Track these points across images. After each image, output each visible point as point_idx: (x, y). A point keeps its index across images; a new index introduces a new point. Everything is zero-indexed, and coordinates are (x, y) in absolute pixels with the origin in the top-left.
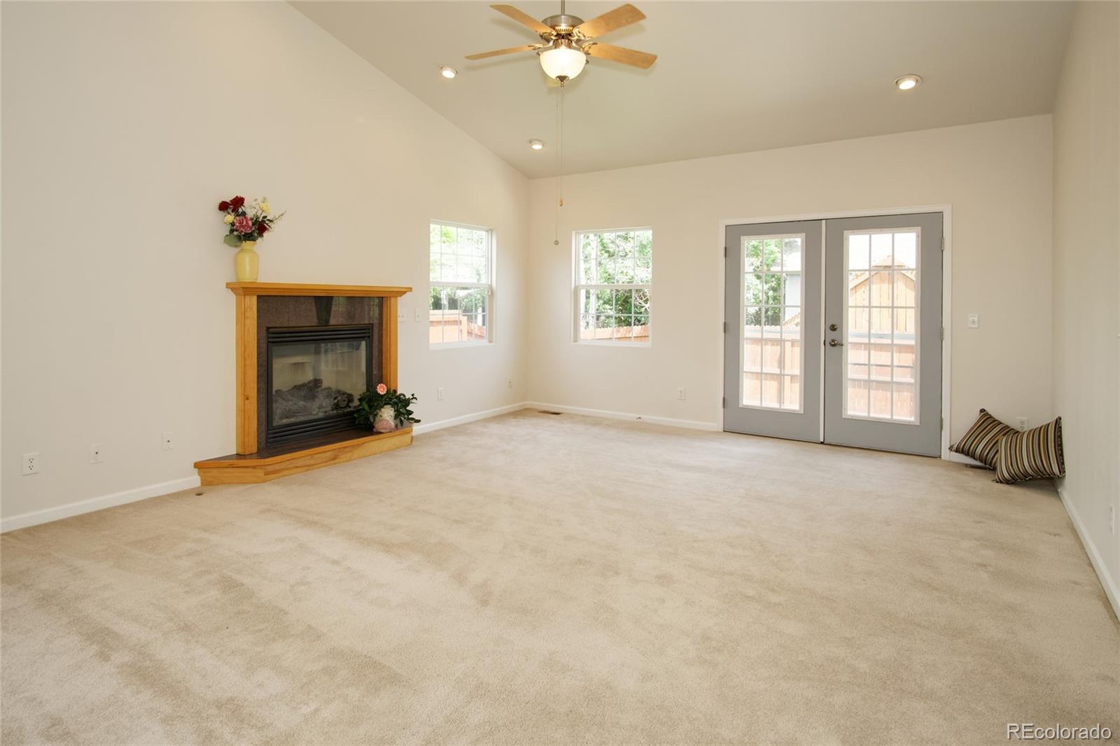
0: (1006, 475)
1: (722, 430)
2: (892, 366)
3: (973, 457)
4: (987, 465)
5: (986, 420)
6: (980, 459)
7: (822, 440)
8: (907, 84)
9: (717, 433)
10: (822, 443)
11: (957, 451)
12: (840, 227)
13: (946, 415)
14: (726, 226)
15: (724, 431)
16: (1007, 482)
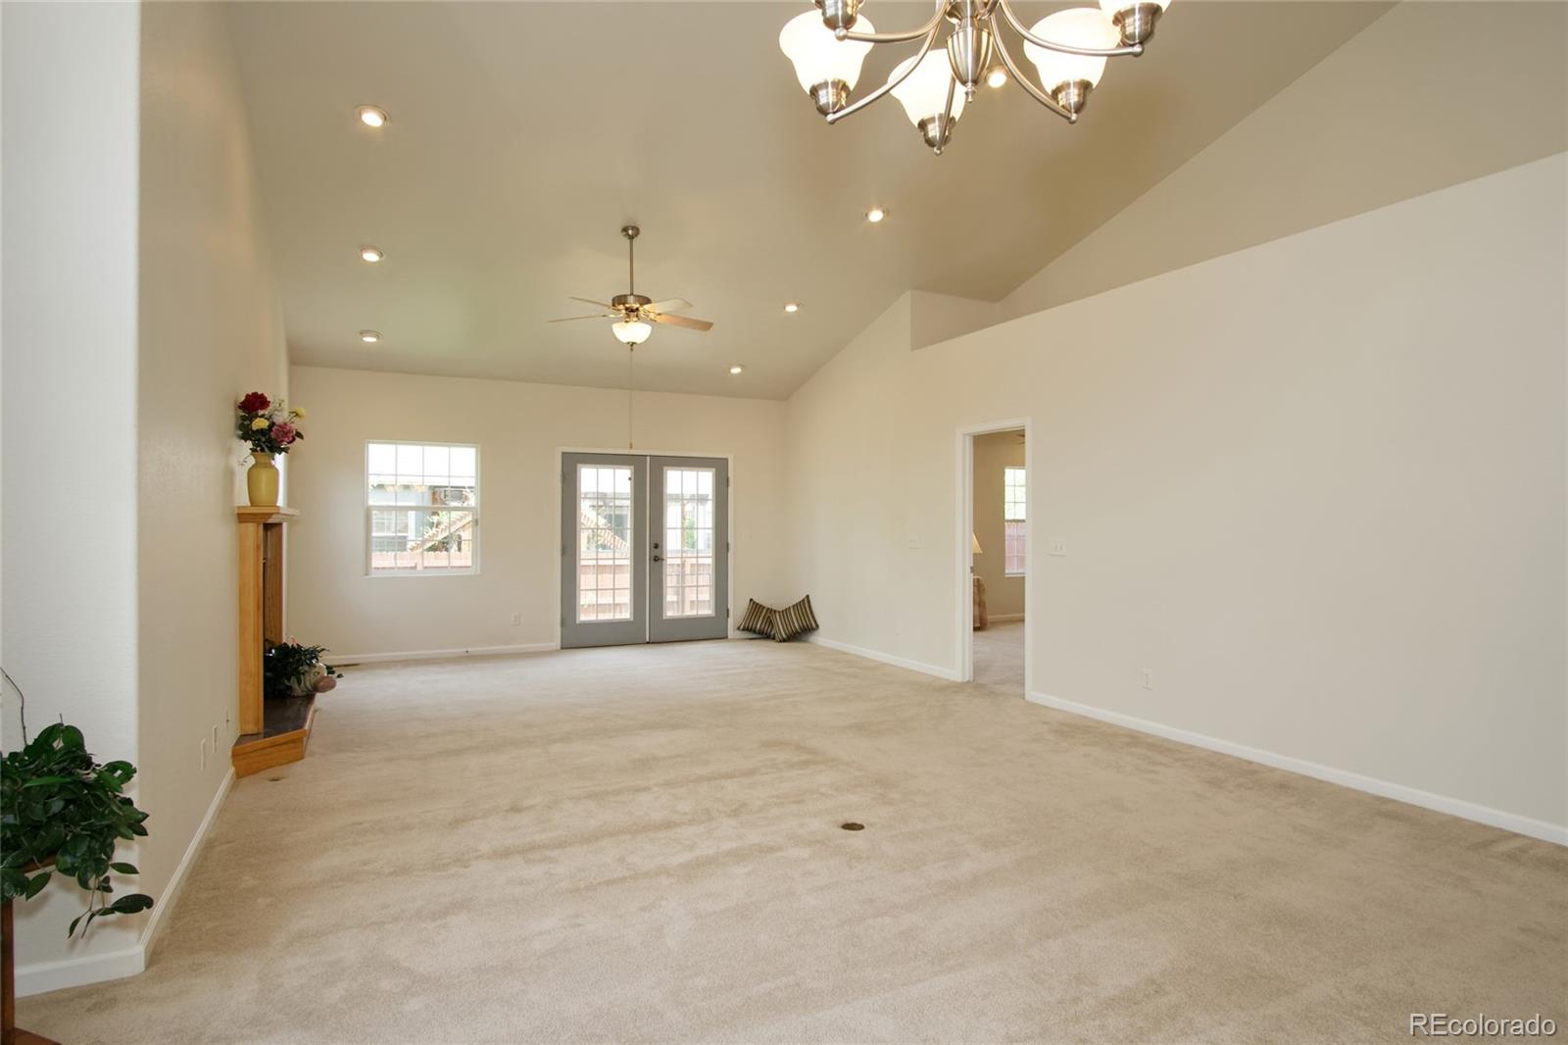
0: (784, 636)
1: (559, 647)
2: (697, 586)
3: (754, 632)
4: (765, 635)
5: (755, 608)
6: (759, 633)
7: (648, 640)
8: (736, 370)
9: (557, 651)
10: (648, 643)
11: (743, 630)
12: (662, 463)
13: (730, 607)
14: (563, 453)
15: (562, 648)
16: (784, 641)
